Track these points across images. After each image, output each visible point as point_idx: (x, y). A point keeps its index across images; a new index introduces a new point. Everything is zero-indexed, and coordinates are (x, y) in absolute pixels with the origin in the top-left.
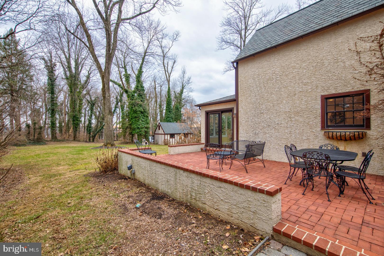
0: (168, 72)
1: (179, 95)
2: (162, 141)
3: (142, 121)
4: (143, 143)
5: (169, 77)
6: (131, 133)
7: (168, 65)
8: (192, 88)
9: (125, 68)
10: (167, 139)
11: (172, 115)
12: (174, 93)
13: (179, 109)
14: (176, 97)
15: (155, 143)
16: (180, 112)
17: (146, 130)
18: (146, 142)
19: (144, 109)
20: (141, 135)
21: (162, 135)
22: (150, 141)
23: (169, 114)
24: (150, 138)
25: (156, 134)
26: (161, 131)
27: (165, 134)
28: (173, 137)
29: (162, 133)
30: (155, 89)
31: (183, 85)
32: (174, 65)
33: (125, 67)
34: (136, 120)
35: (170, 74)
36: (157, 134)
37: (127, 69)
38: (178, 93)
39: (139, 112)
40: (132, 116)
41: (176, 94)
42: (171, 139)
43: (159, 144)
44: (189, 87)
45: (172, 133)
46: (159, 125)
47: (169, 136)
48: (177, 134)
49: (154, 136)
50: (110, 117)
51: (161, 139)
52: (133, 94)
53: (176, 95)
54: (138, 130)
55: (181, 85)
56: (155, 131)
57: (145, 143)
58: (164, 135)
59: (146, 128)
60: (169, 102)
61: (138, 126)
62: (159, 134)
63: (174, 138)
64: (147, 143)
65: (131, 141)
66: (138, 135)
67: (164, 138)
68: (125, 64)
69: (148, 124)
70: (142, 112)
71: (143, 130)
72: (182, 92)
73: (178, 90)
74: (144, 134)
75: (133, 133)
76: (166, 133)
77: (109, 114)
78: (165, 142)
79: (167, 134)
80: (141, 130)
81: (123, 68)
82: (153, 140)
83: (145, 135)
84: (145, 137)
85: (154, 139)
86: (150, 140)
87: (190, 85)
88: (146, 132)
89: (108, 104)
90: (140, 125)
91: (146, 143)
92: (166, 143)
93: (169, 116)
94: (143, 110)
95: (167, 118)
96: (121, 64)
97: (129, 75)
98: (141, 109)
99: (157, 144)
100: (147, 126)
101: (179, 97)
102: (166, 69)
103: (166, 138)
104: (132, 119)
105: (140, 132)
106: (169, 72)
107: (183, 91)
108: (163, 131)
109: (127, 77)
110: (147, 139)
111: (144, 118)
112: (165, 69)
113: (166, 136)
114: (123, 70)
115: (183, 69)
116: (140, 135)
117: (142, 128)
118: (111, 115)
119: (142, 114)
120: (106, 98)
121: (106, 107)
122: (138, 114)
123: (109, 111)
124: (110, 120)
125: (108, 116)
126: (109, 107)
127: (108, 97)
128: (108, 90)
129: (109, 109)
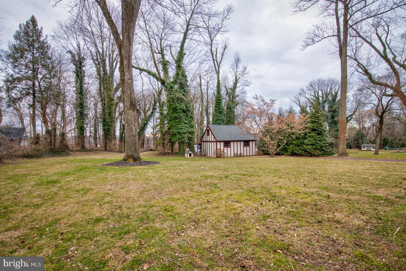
0: (216, 61)
1: (231, 91)
2: (213, 151)
3: (185, 123)
4: (186, 155)
5: (219, 67)
6: (170, 141)
7: (216, 52)
8: (249, 81)
9: (162, 52)
10: (220, 149)
11: (223, 117)
12: (225, 88)
13: (232, 109)
14: (227, 93)
15: (203, 154)
16: (234, 112)
17: (190, 136)
18: (190, 152)
19: (187, 107)
20: (183, 142)
21: (213, 143)
22: (196, 151)
23: (219, 115)
24: (196, 146)
25: (203, 141)
26: (211, 138)
27: (217, 142)
28: (228, 145)
29: (213, 140)
30: (201, 85)
31: (236, 78)
32: (225, 51)
33: (162, 50)
34: (176, 122)
35: (220, 63)
36: (205, 142)
37: (164, 55)
38: (231, 89)
39: (181, 111)
40: (170, 117)
41: (228, 89)
42: (226, 149)
43: (208, 156)
44: (245, 80)
45: (226, 140)
46: (208, 128)
47: (222, 144)
48: (234, 141)
49: (200, 144)
50: (132, 113)
51: (211, 148)
52: (172, 85)
53: (227, 91)
54: (179, 136)
55: (234, 78)
56: (203, 137)
57: (188, 154)
58: (215, 143)
59: (190, 133)
60: (219, 100)
61: (180, 130)
62: (207, 142)
63: (230, 147)
64: (192, 155)
65: (170, 151)
66: (179, 143)
67: (215, 148)
68: (161, 48)
69: (193, 127)
70: (184, 111)
71: (186, 136)
72: (235, 87)
73: (231, 84)
74: (187, 141)
75: (172, 141)
76: (218, 140)
77: (130, 108)
78: (217, 153)
79: (220, 142)
80: (183, 135)
81: (159, 53)
82: (199, 150)
83: (188, 143)
84: (189, 146)
85: (201, 149)
86: (196, 149)
87: (245, 76)
88: (190, 139)
89: (129, 92)
90: (181, 129)
91: (190, 155)
92: (219, 156)
93: (219, 118)
94: (185, 108)
95: (216, 121)
96: (156, 47)
97: (168, 61)
98: (183, 106)
99: (205, 155)
100: (192, 130)
101: (232, 93)
102: (215, 58)
103: (218, 147)
104: (170, 120)
105: (182, 138)
106: (219, 61)
107: (236, 85)
108: (214, 137)
109: (165, 64)
110: (192, 149)
111: (187, 118)
112: (213, 57)
113: (218, 144)
114: (160, 56)
115: (236, 57)
116: (181, 143)
117: (184, 133)
118: (134, 111)
119: (185, 114)
120: (126, 82)
121: (125, 97)
122: (178, 113)
123: (131, 103)
124: (132, 118)
125: (130, 111)
126: (131, 97)
127: (129, 81)
128: (129, 69)
129: (130, 100)
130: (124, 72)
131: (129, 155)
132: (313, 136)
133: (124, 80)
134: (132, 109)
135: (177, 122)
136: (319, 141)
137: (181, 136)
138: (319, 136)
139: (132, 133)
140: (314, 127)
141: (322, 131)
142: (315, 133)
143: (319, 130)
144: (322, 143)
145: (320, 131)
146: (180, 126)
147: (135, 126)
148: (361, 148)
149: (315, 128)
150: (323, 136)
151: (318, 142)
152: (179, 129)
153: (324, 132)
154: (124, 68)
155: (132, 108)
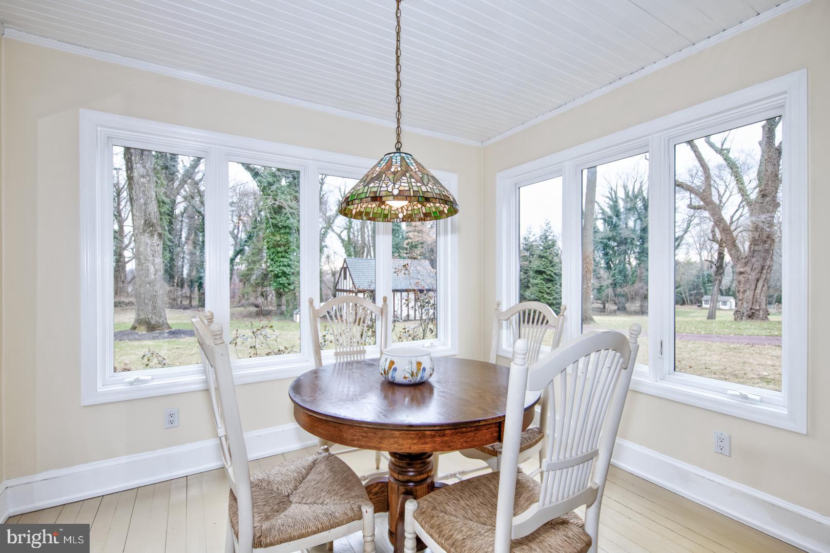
21: (351, 294)
25: (339, 290)
26: (349, 284)
27: (357, 291)
29: (351, 289)
46: (345, 265)
56: (338, 282)
62: (344, 291)
76: (359, 287)
79: (363, 291)
108: (353, 283)
113: (360, 296)
120: (135, 181)
121: (135, 211)
122: (282, 236)
123: (145, 221)
124: (149, 250)
125: (143, 237)
126: (145, 209)
127: (142, 180)
128: (142, 156)
129: (145, 215)
130: (131, 163)
131: (142, 319)
132: (538, 284)
133: (132, 177)
134: (148, 233)
135: (281, 252)
136: (548, 294)
137: (287, 279)
138: (549, 285)
139: (146, 277)
140: (539, 267)
141: (552, 274)
142: (542, 277)
143: (549, 272)
144: (552, 298)
145: (550, 275)
146: (287, 260)
147: (153, 264)
148: (702, 304)
149: (541, 269)
150: (556, 284)
151: (546, 296)
152: (285, 266)
153: (557, 278)
154: (131, 155)
155: (148, 231)
